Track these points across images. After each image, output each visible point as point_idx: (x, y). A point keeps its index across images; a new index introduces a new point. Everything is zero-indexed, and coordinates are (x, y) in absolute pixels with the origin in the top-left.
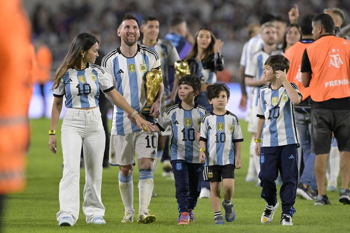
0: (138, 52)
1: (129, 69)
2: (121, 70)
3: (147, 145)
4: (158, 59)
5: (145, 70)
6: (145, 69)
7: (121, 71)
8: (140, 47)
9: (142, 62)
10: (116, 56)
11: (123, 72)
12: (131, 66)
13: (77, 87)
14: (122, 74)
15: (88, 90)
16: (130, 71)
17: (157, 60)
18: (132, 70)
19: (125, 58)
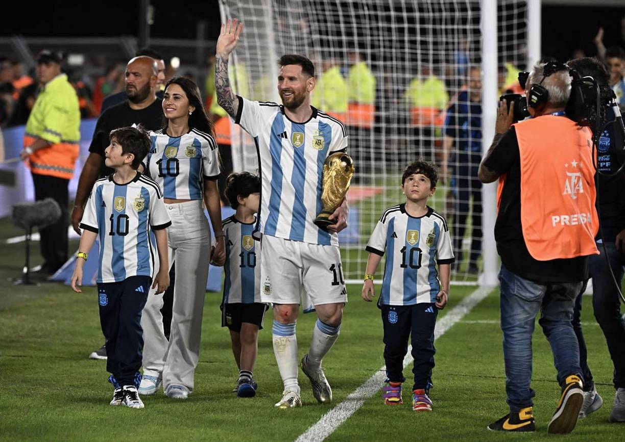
0: (313, 118)
1: (294, 139)
3: (333, 281)
5: (321, 147)
6: (321, 144)
8: (318, 114)
9: (318, 133)
12: (297, 136)
13: (157, 163)
15: (174, 169)
16: (294, 142)
17: (344, 136)
18: (298, 143)
19: (289, 121)
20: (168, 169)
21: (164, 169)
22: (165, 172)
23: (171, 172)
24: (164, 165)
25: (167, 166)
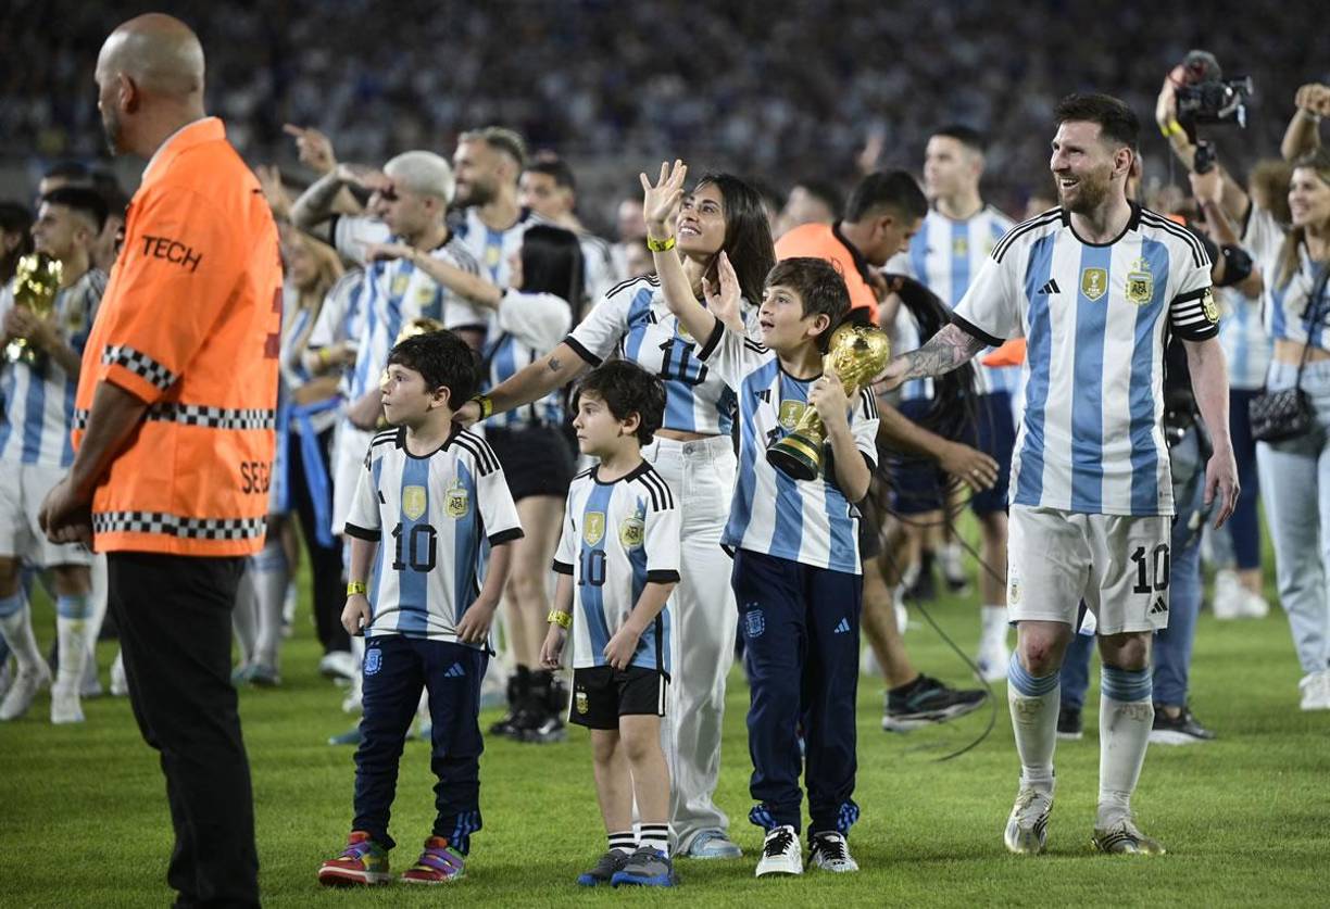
1: (1085, 284)
2: (1053, 282)
3: (1138, 585)
4: (1203, 264)
5: (1145, 296)
6: (1144, 290)
7: (1053, 287)
8: (1143, 218)
9: (1139, 267)
10: (1049, 234)
11: (1057, 291)
12: (1093, 275)
13: (662, 347)
14: (1053, 296)
16: (1086, 290)
17: (1198, 266)
18: (1095, 291)
19: (1078, 241)
20: (684, 365)
21: (675, 364)
22: (674, 370)
23: (689, 373)
24: (677, 355)
25: (683, 360)
